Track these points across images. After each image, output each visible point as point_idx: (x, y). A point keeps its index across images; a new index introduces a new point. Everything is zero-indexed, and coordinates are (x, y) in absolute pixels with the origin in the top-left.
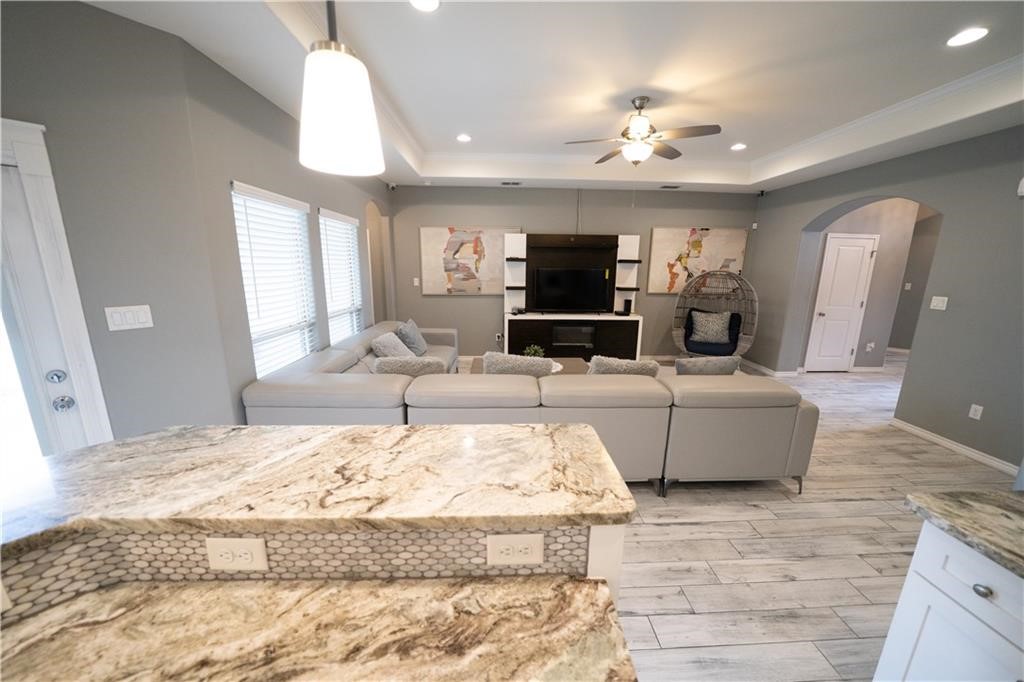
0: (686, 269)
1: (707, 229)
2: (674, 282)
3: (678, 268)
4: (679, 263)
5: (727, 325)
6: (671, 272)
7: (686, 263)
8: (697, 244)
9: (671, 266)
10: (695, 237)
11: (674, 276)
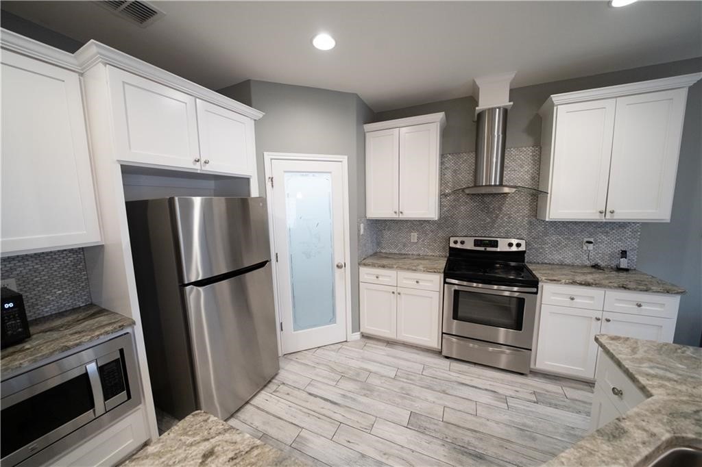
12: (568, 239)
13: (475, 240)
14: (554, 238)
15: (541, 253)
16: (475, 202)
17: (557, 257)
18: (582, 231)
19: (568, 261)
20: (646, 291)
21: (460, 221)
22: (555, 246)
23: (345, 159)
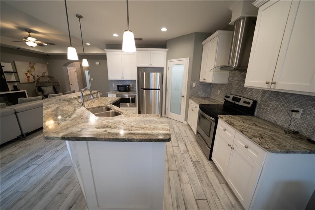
0: (32, 75)
1: (35, 63)
2: (29, 79)
3: (29, 74)
4: (29, 73)
5: (53, 89)
6: (27, 76)
7: (31, 73)
8: (33, 67)
9: (26, 74)
10: (31, 65)
11: (28, 77)
12: (284, 106)
13: (233, 97)
14: (274, 103)
15: (265, 112)
16: (241, 75)
17: (273, 118)
18: (295, 102)
19: (279, 123)
20: (250, 138)
21: (234, 86)
22: (274, 109)
23: (188, 59)
